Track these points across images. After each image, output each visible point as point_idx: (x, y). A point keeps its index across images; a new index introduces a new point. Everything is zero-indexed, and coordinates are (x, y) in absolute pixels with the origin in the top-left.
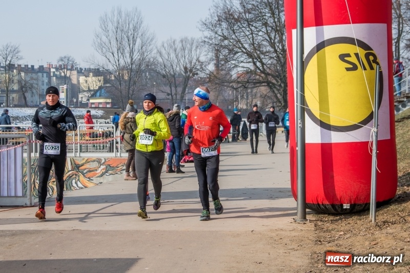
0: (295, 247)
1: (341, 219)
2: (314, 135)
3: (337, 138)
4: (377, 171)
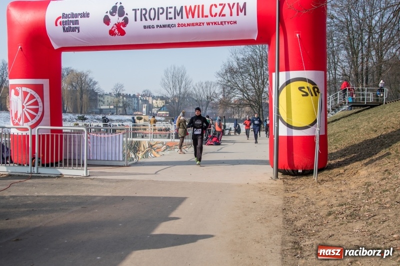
0: (274, 193)
1: (297, 178)
2: (283, 131)
3: (296, 133)
4: (319, 152)
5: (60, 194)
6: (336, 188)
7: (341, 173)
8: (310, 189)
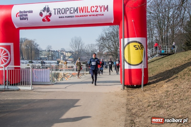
0: (122, 97)
1: (133, 89)
2: (127, 67)
3: (133, 67)
4: (144, 76)
5: (18, 99)
6: (152, 93)
7: (155, 86)
8: (140, 94)
